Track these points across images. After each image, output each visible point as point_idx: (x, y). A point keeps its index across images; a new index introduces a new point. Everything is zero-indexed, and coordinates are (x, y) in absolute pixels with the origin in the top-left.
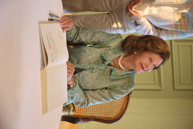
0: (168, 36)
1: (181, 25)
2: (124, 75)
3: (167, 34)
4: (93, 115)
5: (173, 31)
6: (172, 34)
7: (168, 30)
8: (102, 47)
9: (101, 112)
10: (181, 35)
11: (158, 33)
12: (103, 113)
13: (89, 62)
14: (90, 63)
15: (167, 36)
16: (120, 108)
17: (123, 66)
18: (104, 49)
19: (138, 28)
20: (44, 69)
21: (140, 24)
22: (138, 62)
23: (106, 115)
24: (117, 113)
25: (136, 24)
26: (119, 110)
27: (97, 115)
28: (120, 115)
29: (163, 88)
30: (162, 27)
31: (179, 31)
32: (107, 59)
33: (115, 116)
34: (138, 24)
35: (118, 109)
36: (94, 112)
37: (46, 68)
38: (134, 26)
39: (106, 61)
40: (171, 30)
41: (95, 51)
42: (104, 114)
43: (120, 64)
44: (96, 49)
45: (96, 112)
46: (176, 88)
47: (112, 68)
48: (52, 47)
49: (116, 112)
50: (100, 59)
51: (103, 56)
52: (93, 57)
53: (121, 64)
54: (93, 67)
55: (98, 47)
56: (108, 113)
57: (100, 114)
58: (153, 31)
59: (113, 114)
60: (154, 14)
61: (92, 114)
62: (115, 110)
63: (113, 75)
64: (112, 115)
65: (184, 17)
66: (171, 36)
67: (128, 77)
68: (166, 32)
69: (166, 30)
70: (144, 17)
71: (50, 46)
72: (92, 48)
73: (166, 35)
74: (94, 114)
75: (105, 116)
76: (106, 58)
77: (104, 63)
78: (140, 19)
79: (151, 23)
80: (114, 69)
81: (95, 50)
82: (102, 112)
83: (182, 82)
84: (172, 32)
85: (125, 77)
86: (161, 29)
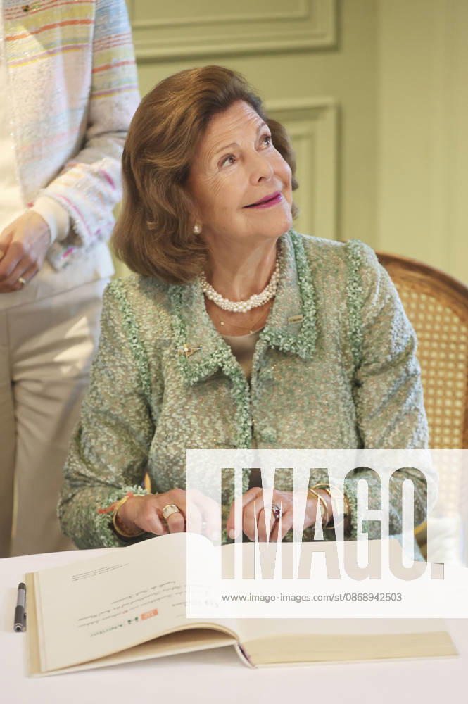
0: (122, 86)
1: (62, 24)
2: (301, 291)
3: (111, 93)
4: (457, 422)
5: (93, 63)
6: (108, 67)
7: (92, 88)
8: (160, 378)
9: (445, 388)
10: (117, 23)
11: (106, 132)
12: (450, 375)
15: (119, 90)
16: (424, 297)
17: (255, 290)
18: (168, 373)
19: (88, 228)
20: (248, 652)
21: (67, 221)
22: (241, 222)
23: (457, 361)
24: (449, 311)
25: (71, 239)
26: (432, 300)
27: (459, 404)
28: (456, 294)
29: (328, 100)
30: (80, 116)
31: (96, 28)
32: (211, 362)
33: (462, 319)
34: (67, 230)
35: (431, 308)
36: (443, 416)
37: (243, 640)
38: (83, 250)
39: (220, 369)
40: (93, 71)
41: (174, 415)
42: (456, 370)
43: (242, 307)
44: (166, 409)
45: (443, 408)
46: (329, 39)
47: (260, 347)
48: (150, 608)
49: (443, 314)
50: (211, 397)
51: (196, 379)
52: (201, 425)
53: (244, 300)
54: (244, 429)
55: (161, 401)
56: (448, 351)
57: (454, 390)
58: (99, 158)
59: (455, 329)
60: (17, 152)
61: (452, 427)
62: (433, 323)
63: (294, 344)
64: (458, 333)
65: (26, 9)
66: (120, 68)
67: (313, 273)
68: (100, 95)
69: (92, 96)
70: (31, 205)
71: (143, 617)
72: (159, 430)
73: (116, 98)
74: (453, 417)
75: (461, 366)
76: (206, 367)
77: (228, 378)
78: (43, 220)
79: (61, 170)
80: (268, 338)
81: (170, 417)
82: (445, 380)
83: (301, 12)
84: (100, 69)
85: (308, 288)
86: (89, 123)
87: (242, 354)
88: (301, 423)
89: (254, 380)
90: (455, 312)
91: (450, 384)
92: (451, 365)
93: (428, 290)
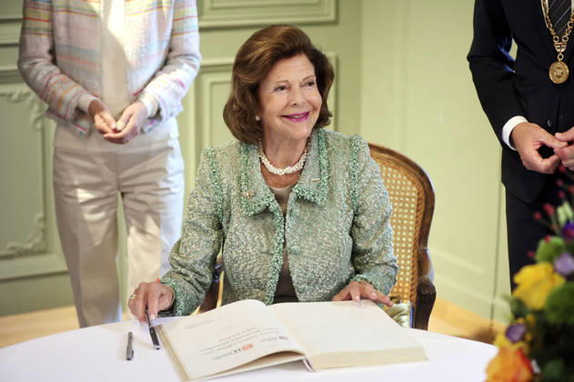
0: (190, 30)
3: (183, 33)
5: (174, 16)
6: (182, 19)
7: (173, 30)
9: (402, 224)
11: (179, 56)
12: (406, 216)
13: (265, 255)
14: (267, 252)
15: (188, 32)
16: (390, 169)
18: (235, 207)
23: (410, 209)
24: (405, 178)
26: (395, 171)
27: (411, 234)
28: (408, 167)
30: (165, 45)
32: (262, 203)
33: (414, 183)
35: (394, 176)
39: (267, 208)
40: (174, 21)
42: (409, 214)
47: (292, 196)
49: (402, 180)
51: (252, 213)
56: (404, 202)
57: (408, 226)
59: (408, 189)
62: (396, 185)
64: (411, 192)
66: (189, 20)
68: (177, 34)
69: (172, 34)
74: (407, 242)
75: (412, 211)
76: (259, 206)
77: (272, 213)
80: (297, 191)
87: (280, 199)
88: (315, 244)
89: (287, 216)
90: (409, 178)
91: (405, 222)
92: (406, 211)
93: (392, 165)
